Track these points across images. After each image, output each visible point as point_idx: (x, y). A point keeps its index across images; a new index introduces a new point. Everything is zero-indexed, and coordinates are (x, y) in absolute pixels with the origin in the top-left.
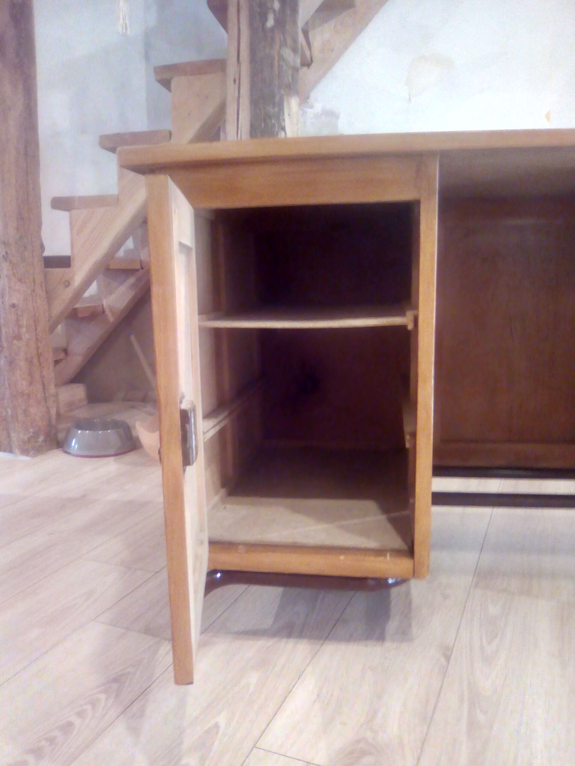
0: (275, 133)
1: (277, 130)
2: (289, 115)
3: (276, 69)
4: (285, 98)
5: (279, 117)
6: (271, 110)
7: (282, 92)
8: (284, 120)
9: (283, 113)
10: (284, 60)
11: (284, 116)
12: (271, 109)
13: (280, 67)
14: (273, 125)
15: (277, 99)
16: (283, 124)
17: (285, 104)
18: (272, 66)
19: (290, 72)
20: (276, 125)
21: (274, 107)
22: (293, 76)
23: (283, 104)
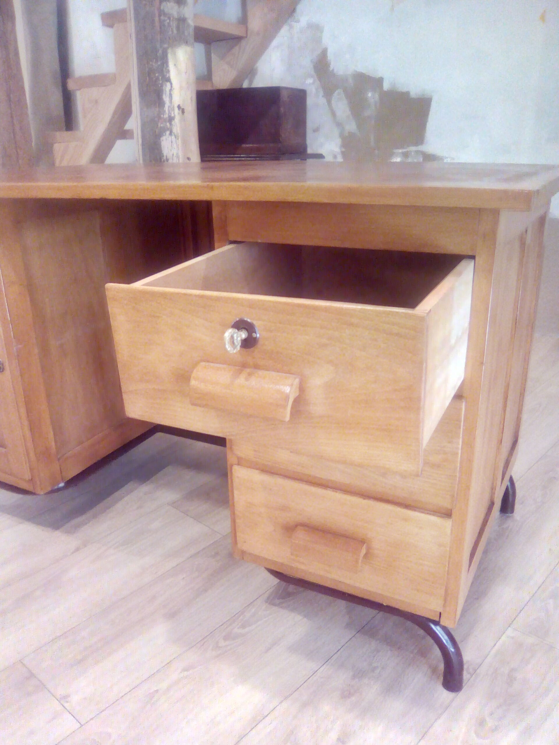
0: (160, 86)
1: (161, 82)
2: (175, 65)
3: (157, 24)
4: (169, 51)
5: (162, 70)
6: (155, 65)
7: (166, 45)
8: (168, 71)
10: (165, 14)
11: (169, 67)
13: (161, 22)
14: (157, 79)
15: (160, 52)
16: (168, 75)
18: (153, 22)
19: (174, 24)
20: (160, 78)
21: (157, 61)
22: (178, 28)
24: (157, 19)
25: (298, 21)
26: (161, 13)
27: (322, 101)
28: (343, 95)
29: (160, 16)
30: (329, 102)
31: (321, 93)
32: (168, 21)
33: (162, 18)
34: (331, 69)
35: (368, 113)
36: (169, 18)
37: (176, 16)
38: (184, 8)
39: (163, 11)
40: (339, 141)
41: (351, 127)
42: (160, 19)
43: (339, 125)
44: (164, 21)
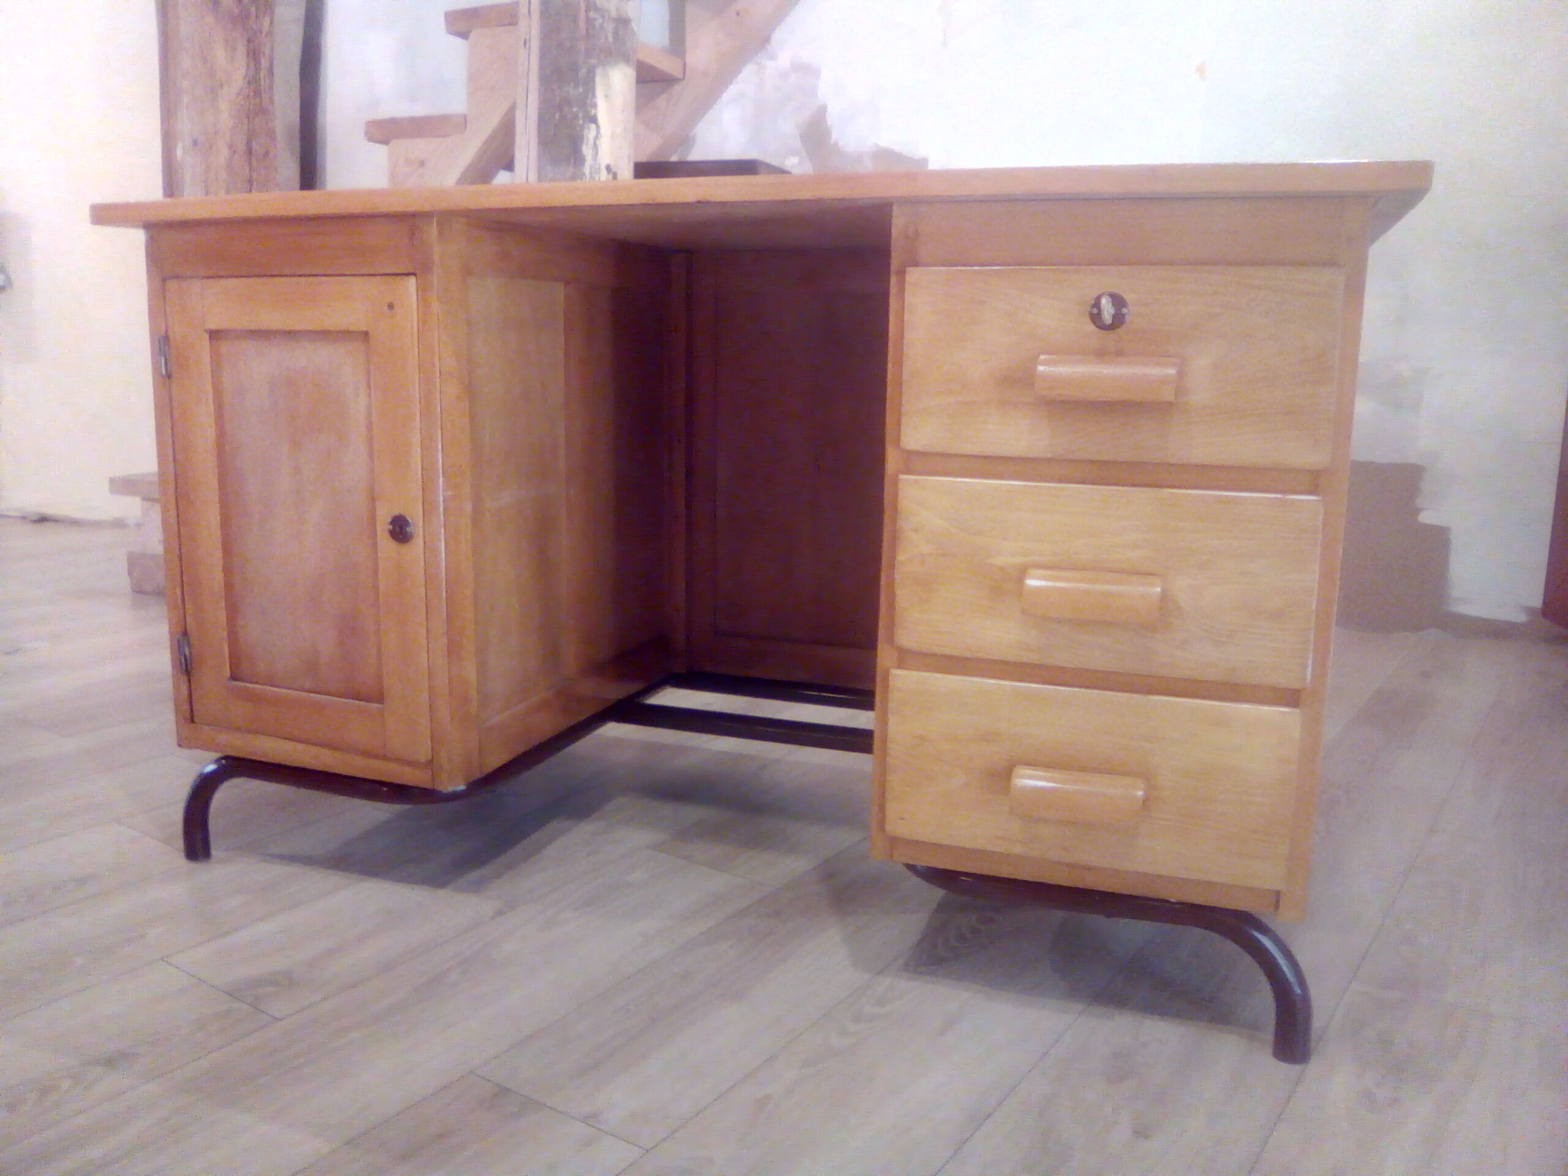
0: (578, 129)
1: (581, 122)
2: (606, 96)
3: (582, 24)
4: (599, 71)
5: (585, 103)
6: (573, 92)
7: (593, 61)
8: (595, 106)
9: (594, 96)
10: (597, 9)
11: (596, 98)
12: (571, 91)
13: (589, 21)
14: (576, 116)
15: (583, 71)
16: (593, 111)
17: (598, 80)
18: (575, 20)
19: (610, 27)
20: (581, 115)
21: (577, 86)
23: (594, 82)
25: (773, 57)
26: (591, 6)
29: (588, 11)
32: (601, 20)
33: (592, 14)
34: (833, 140)
36: (603, 17)
37: (614, 13)
42: (587, 16)
44: (594, 19)
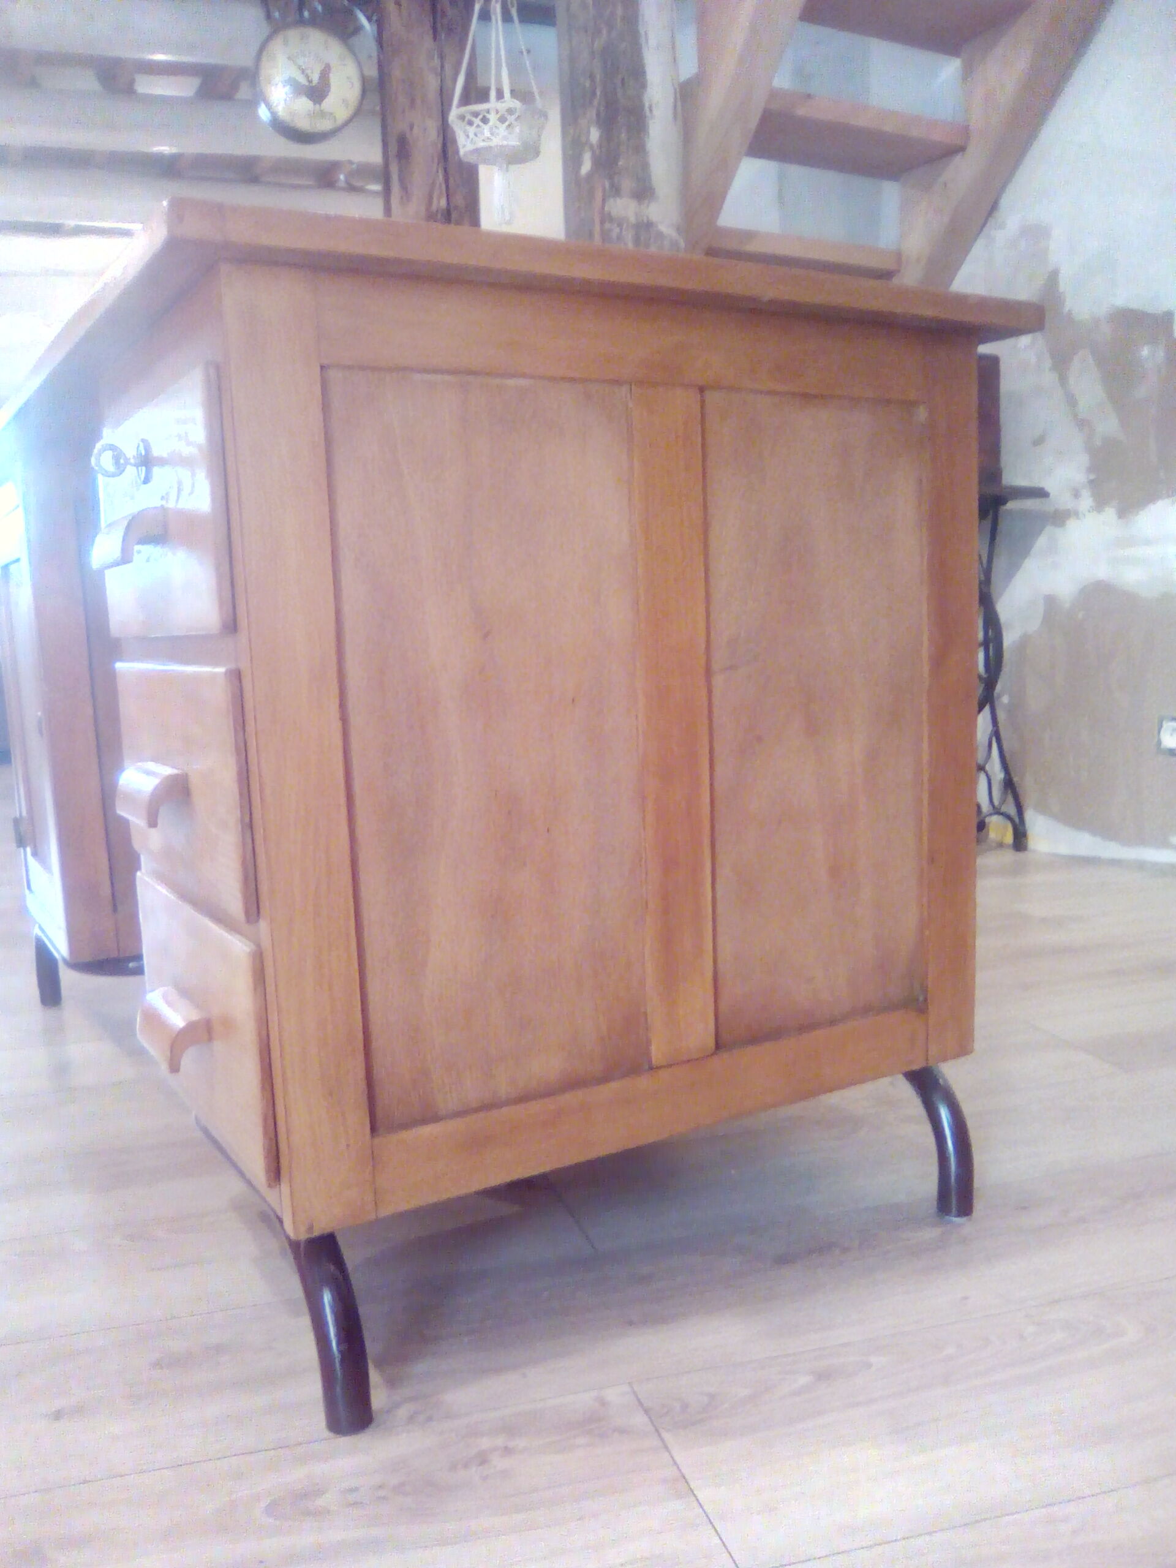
10: (612, 220)
24: (597, 228)
25: (1003, 226)
26: (606, 218)
27: (1049, 378)
28: (1091, 361)
29: (602, 222)
30: (1063, 380)
31: (1048, 363)
32: (617, 230)
33: (607, 226)
34: (1066, 309)
35: (1141, 392)
36: (620, 225)
37: (632, 219)
38: (648, 206)
39: (609, 214)
40: (1084, 459)
41: (1108, 425)
42: (602, 230)
43: (1082, 424)
44: (610, 230)
